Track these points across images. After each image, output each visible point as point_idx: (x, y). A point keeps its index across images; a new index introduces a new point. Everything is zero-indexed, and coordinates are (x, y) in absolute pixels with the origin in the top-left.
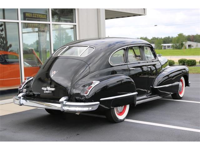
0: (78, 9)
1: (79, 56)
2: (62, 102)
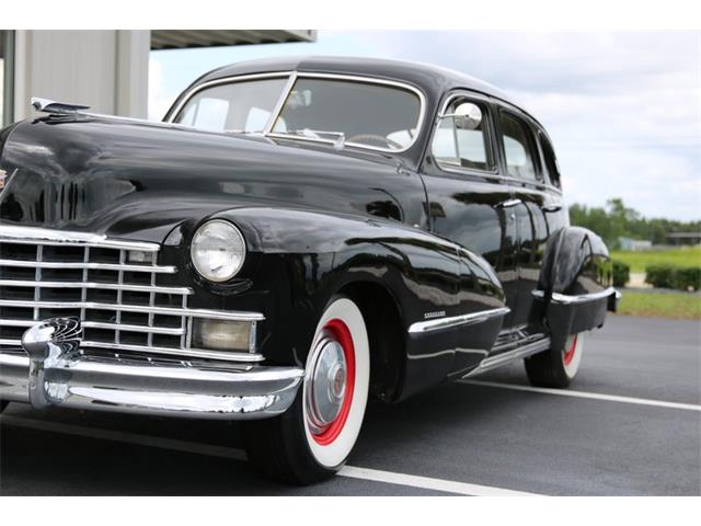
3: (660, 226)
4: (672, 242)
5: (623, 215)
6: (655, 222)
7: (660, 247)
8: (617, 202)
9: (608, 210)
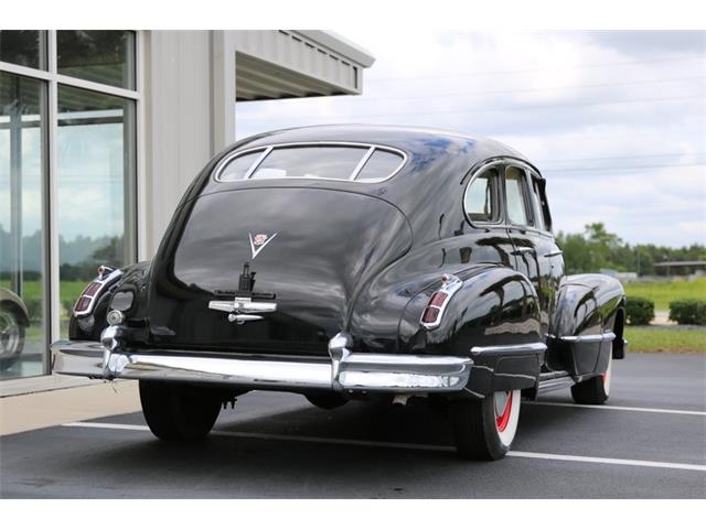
0: (147, 33)
1: (351, 179)
2: (338, 353)
3: (647, 254)
4: (661, 272)
5: (603, 242)
6: (639, 249)
7: (647, 279)
8: (598, 227)
9: (587, 237)
